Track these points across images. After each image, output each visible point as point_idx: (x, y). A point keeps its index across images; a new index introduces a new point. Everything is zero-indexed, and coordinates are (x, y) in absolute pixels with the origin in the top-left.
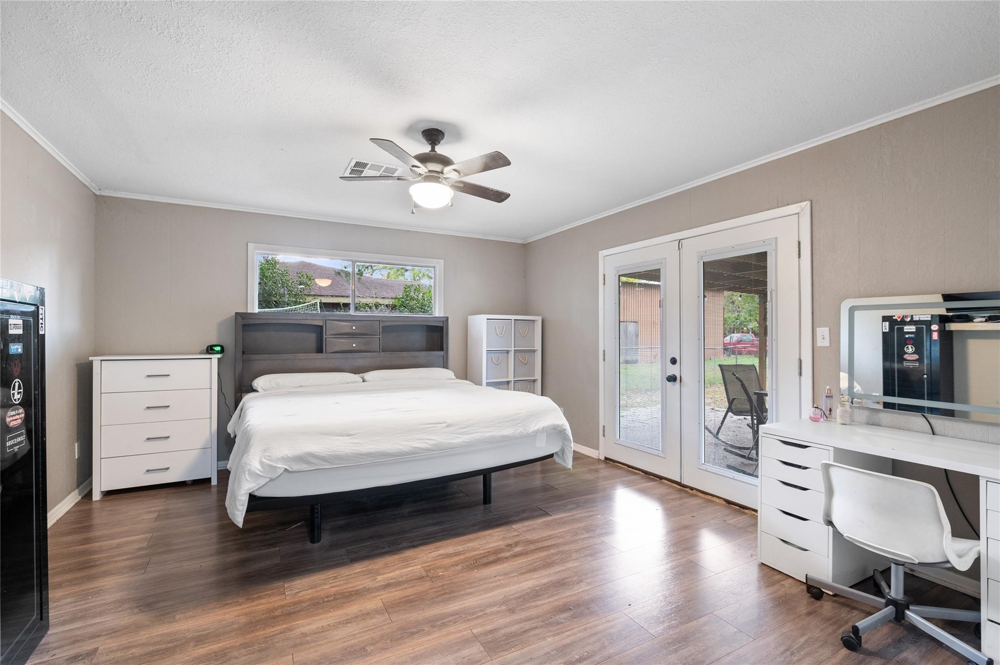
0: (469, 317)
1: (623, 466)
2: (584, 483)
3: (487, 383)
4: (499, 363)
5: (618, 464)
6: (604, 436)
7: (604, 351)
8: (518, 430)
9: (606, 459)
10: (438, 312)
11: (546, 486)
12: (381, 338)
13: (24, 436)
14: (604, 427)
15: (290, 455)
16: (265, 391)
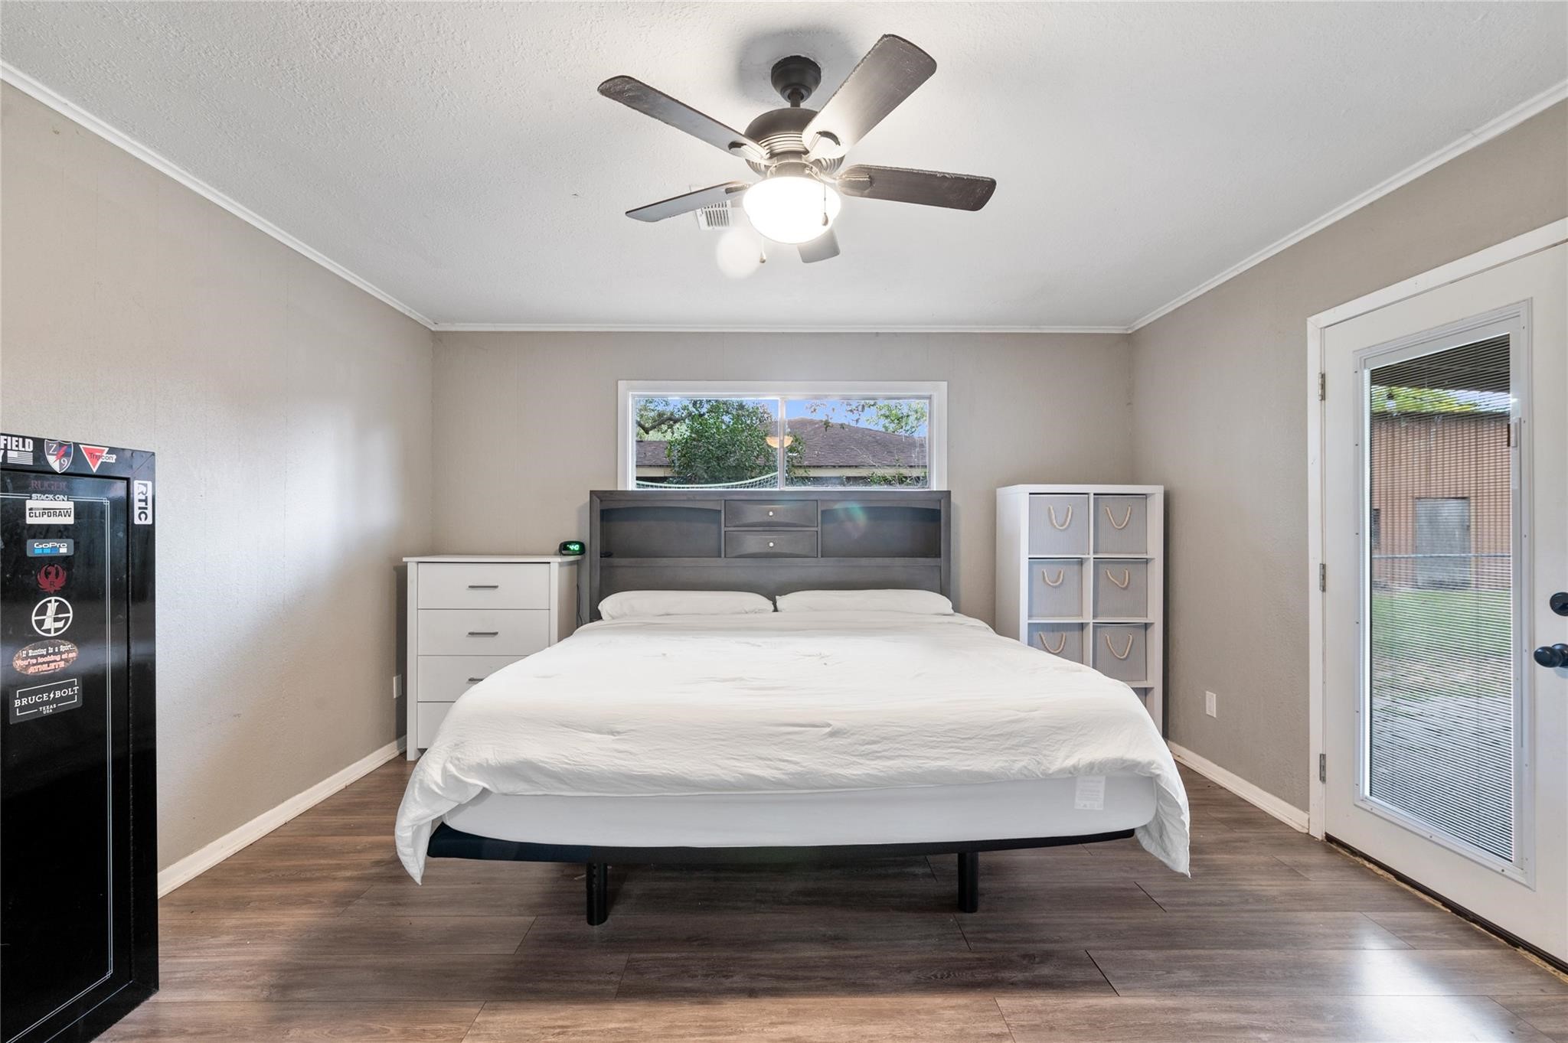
0: (998, 490)
1: (1380, 872)
2: (1247, 902)
3: (1029, 624)
4: (1061, 583)
5: (1366, 863)
6: (1323, 779)
7: (1324, 567)
8: (1021, 762)
9: (1330, 839)
10: (937, 484)
11: (1132, 889)
12: (819, 533)
13: (76, 688)
14: (1323, 757)
15: (493, 762)
16: (613, 618)
